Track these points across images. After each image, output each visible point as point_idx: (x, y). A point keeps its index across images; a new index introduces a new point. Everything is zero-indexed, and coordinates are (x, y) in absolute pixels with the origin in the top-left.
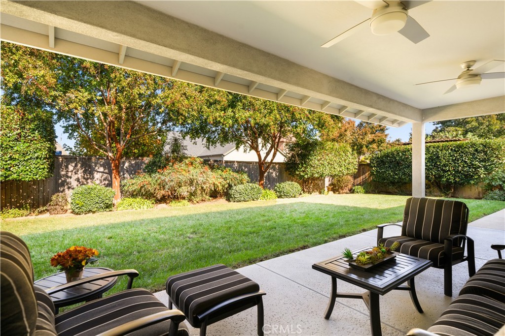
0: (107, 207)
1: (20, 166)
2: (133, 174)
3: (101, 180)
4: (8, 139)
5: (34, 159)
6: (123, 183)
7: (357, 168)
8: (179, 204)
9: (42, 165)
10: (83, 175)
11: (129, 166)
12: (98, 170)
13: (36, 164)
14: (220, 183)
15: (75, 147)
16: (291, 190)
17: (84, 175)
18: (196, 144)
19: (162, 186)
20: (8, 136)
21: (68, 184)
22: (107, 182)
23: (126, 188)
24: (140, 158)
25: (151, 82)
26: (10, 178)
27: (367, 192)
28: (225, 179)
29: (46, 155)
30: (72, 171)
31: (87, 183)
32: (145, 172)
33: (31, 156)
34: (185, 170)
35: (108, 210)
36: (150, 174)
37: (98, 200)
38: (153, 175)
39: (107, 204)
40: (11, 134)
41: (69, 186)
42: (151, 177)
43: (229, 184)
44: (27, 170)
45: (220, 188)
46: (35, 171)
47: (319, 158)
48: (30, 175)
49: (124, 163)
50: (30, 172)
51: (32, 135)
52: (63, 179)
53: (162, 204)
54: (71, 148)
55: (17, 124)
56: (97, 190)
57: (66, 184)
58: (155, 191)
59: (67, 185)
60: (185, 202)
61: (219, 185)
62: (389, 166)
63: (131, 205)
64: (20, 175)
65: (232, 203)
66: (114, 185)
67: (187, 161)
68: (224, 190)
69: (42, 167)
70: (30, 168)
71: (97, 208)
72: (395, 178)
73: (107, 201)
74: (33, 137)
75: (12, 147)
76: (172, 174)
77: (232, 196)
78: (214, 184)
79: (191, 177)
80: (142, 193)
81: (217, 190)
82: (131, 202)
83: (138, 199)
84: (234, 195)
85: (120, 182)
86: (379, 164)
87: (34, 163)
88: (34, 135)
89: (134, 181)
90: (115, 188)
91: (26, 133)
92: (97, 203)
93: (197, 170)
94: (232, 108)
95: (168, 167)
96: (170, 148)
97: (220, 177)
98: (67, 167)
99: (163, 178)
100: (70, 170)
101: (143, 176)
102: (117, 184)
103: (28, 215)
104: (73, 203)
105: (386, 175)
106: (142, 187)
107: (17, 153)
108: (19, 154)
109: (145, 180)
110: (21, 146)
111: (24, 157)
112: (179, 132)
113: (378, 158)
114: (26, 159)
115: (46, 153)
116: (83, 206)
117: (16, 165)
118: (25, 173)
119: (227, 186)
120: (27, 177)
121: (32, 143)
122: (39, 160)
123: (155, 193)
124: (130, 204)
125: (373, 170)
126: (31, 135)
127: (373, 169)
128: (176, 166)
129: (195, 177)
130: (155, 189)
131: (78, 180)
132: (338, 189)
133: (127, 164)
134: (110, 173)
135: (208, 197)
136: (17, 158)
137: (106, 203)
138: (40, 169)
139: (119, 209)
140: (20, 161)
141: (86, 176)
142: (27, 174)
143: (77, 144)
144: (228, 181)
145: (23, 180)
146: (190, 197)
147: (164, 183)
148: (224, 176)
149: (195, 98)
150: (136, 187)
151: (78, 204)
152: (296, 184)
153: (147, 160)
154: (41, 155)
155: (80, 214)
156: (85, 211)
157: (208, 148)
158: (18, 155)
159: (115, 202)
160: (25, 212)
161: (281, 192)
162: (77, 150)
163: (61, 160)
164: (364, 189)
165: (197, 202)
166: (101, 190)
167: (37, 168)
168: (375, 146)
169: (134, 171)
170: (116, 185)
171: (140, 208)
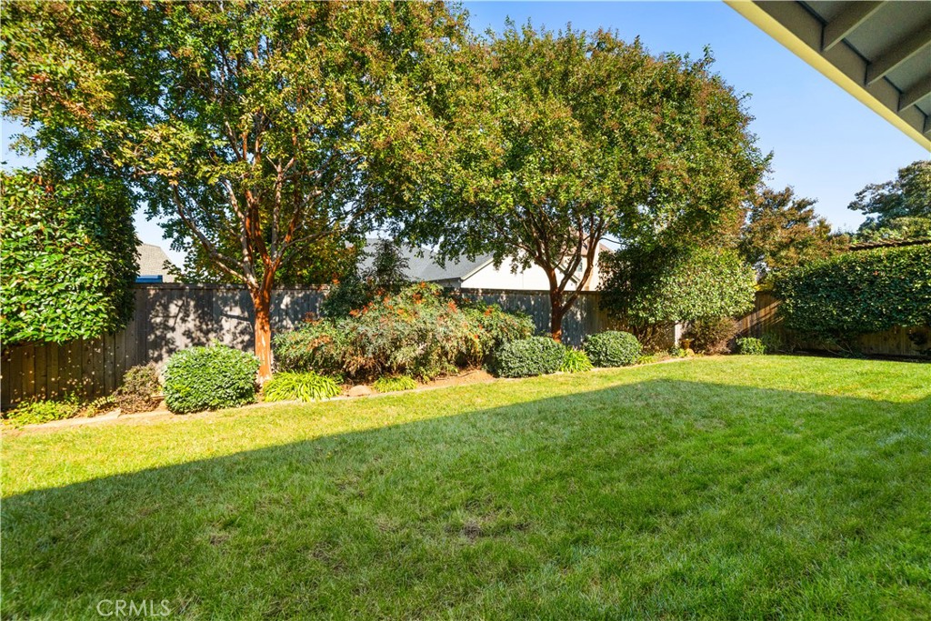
0: (242, 396)
1: (42, 307)
2: (299, 320)
3: (234, 334)
4: (13, 245)
5: (75, 291)
6: (277, 340)
7: (754, 300)
8: (394, 385)
9: (93, 303)
10: (198, 324)
11: (292, 302)
12: (229, 313)
13: (79, 303)
14: (479, 337)
15: (185, 266)
16: (621, 349)
17: (201, 323)
18: (422, 257)
19: (360, 345)
20: (13, 236)
21: (167, 342)
22: (247, 338)
23: (283, 351)
24: (313, 286)
25: (339, 95)
26: (18, 336)
27: (769, 351)
28: (489, 328)
29: (102, 280)
30: (176, 317)
31: (208, 340)
32: (324, 316)
33: (66, 283)
34: (407, 312)
35: (243, 401)
36: (333, 321)
37: (222, 381)
38: (341, 322)
39: (242, 388)
40: (20, 234)
41: (171, 346)
42: (335, 327)
43: (496, 339)
44: (58, 317)
45: (479, 347)
46: (75, 318)
47: (681, 280)
48: (65, 328)
49: (280, 298)
50: (66, 321)
51: (70, 236)
52: (158, 333)
53: (359, 387)
54: (180, 269)
55: (35, 210)
56: (220, 358)
57: (163, 343)
58: (343, 357)
59: (166, 345)
60: (407, 379)
61: (477, 341)
62: (828, 296)
63: (293, 389)
64: (42, 328)
65: (502, 380)
66: (258, 344)
67: (409, 292)
68: (484, 352)
69: (91, 308)
70: (64, 312)
71: (219, 398)
72: (845, 321)
73: (241, 384)
74: (71, 241)
75: (23, 264)
76: (381, 319)
77: (503, 364)
78: (467, 340)
79: (422, 326)
80: (317, 362)
81: (472, 351)
82: (294, 383)
83: (308, 377)
84: (507, 363)
85: (272, 338)
86: (801, 291)
87: (74, 301)
88: (73, 235)
89: (299, 336)
90: (260, 351)
91: (55, 230)
92: (220, 387)
93: (431, 310)
94: (512, 169)
95: (372, 305)
96: (374, 263)
97: (477, 323)
98: (166, 308)
99: (362, 329)
100: (172, 315)
101: (318, 324)
102: (264, 342)
103: (75, 414)
104: (169, 388)
105: (820, 314)
106: (316, 349)
107: (34, 278)
108: (39, 279)
109: (324, 334)
110: (44, 262)
111: (51, 286)
112: (389, 232)
113: (798, 279)
114: (55, 291)
115: (103, 275)
116: (189, 394)
117: (33, 306)
118: (52, 324)
119: (491, 343)
120: (57, 333)
121: (70, 253)
122: (86, 293)
123: (343, 362)
124: (291, 386)
125: (788, 305)
126: (68, 235)
127: (788, 301)
128: (388, 302)
129: (429, 326)
130: (345, 353)
131: (188, 334)
132: (706, 344)
133: (287, 300)
134: (252, 319)
135: (452, 367)
136: (34, 287)
137: (238, 388)
138: (87, 313)
139: (267, 398)
140: (43, 296)
141: (204, 327)
142: (58, 327)
143: (190, 260)
144: (494, 333)
145: (48, 340)
146: (417, 368)
147: (364, 340)
148: (486, 323)
149: (436, 141)
150: (305, 350)
151: (178, 391)
152: (630, 337)
153: (326, 290)
154: (89, 282)
155: (183, 413)
156: (195, 406)
157: (443, 265)
158: (37, 282)
159: (260, 380)
160: (68, 408)
161: (599, 354)
162: (190, 273)
163: (152, 292)
164: (763, 344)
165: (431, 379)
166: (229, 357)
167: (80, 312)
168: (792, 252)
169: (301, 313)
170: (262, 344)
171: (312, 395)
